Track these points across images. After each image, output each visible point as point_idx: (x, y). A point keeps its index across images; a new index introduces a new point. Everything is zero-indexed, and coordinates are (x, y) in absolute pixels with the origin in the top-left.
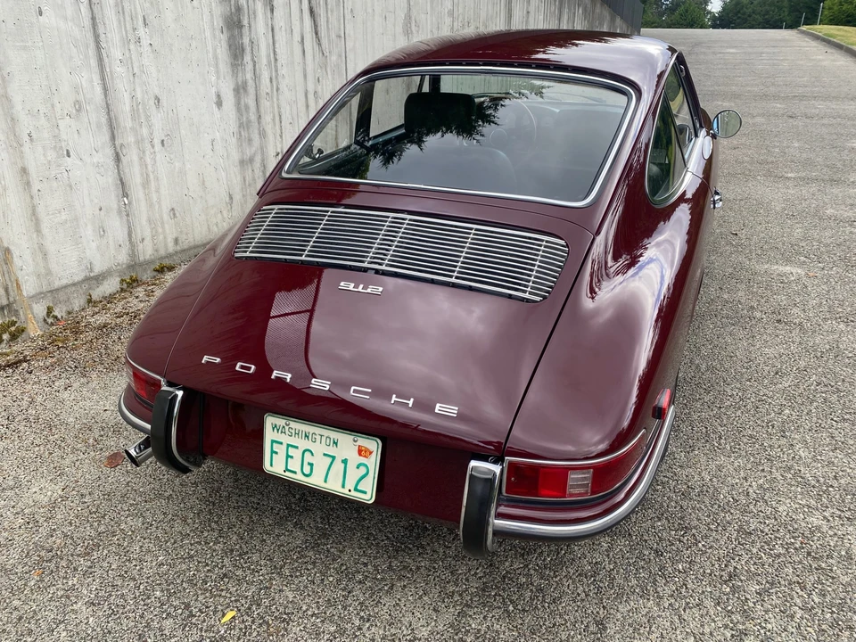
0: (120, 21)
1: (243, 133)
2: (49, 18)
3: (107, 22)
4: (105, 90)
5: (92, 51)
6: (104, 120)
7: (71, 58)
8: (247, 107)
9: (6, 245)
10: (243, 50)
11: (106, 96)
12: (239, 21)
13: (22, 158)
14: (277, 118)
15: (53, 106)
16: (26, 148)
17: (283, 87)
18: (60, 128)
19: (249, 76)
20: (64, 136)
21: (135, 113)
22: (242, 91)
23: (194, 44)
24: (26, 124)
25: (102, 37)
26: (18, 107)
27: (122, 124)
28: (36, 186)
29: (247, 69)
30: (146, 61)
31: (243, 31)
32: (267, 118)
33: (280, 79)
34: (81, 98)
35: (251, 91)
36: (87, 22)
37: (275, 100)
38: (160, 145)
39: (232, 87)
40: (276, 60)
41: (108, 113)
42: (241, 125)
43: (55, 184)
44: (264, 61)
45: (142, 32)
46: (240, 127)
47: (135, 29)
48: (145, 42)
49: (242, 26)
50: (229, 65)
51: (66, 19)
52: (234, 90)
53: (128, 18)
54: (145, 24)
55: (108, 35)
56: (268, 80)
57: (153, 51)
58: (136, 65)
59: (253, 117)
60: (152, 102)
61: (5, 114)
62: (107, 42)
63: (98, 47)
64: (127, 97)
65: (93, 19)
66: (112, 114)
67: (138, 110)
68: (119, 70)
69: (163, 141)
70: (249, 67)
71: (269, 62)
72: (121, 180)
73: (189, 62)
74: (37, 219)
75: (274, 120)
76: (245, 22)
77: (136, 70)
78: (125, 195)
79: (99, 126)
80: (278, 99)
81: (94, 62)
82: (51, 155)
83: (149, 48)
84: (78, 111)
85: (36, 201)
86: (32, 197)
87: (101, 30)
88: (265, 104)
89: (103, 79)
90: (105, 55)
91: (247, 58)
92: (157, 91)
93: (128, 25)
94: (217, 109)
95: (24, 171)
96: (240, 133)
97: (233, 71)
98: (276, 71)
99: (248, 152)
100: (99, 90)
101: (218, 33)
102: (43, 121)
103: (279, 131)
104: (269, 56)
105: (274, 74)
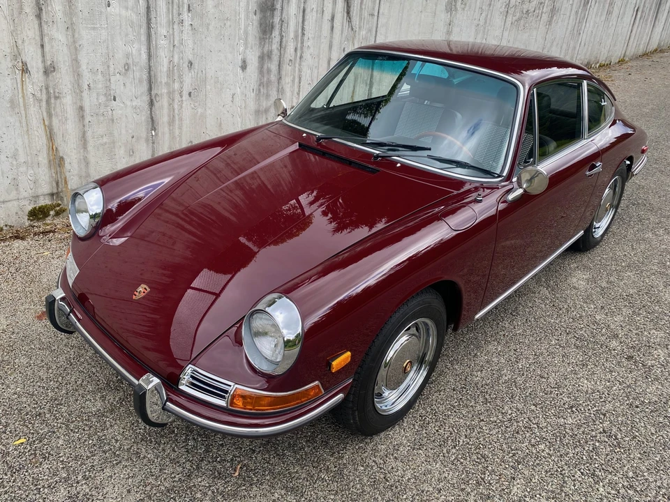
0: (168, 9)
1: (262, 90)
2: (115, 9)
3: (158, 10)
4: (150, 56)
5: (143, 31)
6: (145, 77)
7: (127, 35)
8: (269, 71)
9: (61, 155)
10: (273, 27)
11: (149, 60)
12: (273, 5)
13: (81, 100)
14: (297, 80)
15: (108, 67)
16: (85, 94)
17: (307, 55)
18: (112, 81)
19: (275, 46)
20: (113, 87)
21: (170, 73)
22: (266, 58)
23: (228, 23)
24: (87, 78)
25: (153, 20)
26: (84, 67)
27: (159, 80)
28: (88, 118)
29: (274, 42)
30: (185, 37)
31: (275, 13)
32: (287, 80)
33: (305, 49)
34: (130, 61)
35: (275, 58)
36: (143, 10)
37: (297, 65)
38: (188, 96)
39: (258, 54)
40: (303, 34)
41: (149, 73)
42: (261, 84)
43: (102, 118)
44: (292, 35)
45: (186, 16)
46: (260, 85)
47: (179, 14)
48: (186, 23)
49: (275, 9)
50: (258, 39)
51: (127, 8)
52: (259, 57)
53: (175, 7)
54: (189, 10)
55: (158, 19)
56: (292, 50)
57: (192, 30)
58: (177, 39)
59: (273, 78)
60: (185, 65)
61: (74, 72)
62: (156, 23)
63: (149, 27)
64: (165, 62)
65: (148, 8)
66: (152, 73)
67: (173, 70)
68: (163, 42)
69: (190, 93)
70: (276, 39)
71: (296, 37)
72: (152, 118)
73: (222, 37)
74: (85, 140)
75: (293, 81)
76: (278, 6)
77: (176, 43)
78: (154, 129)
79: (141, 81)
80: (300, 65)
81: (144, 38)
82: (102, 99)
83: (190, 28)
84: (126, 70)
85: (86, 129)
86: (84, 126)
87: (153, 15)
88: (287, 68)
89: (149, 49)
90: (153, 33)
91: (276, 33)
92: (191, 57)
93: (174, 11)
94: (241, 71)
95: (81, 108)
96: (259, 90)
97: (260, 43)
98: (302, 43)
99: (265, 104)
100: (144, 56)
101: (251, 15)
102: (100, 77)
103: (296, 90)
104: (296, 32)
105: (299, 45)
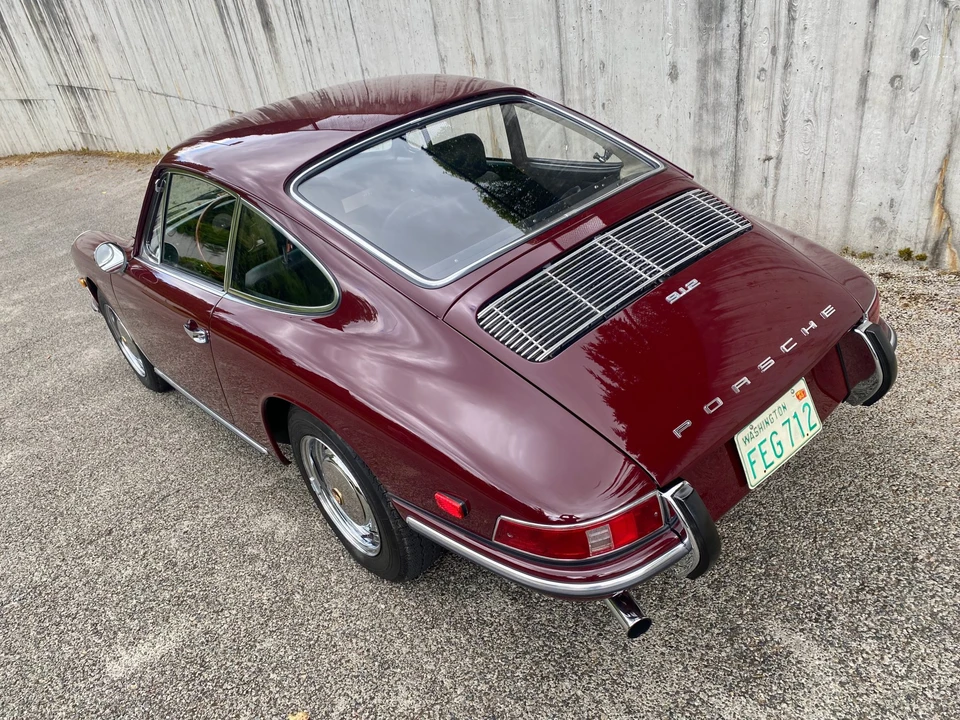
1: (705, 116)
4: (560, 53)
5: (553, 21)
6: (558, 77)
7: (540, 27)
8: (717, 86)
10: (722, 9)
11: (561, 57)
14: (777, 110)
15: (527, 63)
17: (801, 61)
19: (729, 43)
21: (581, 75)
22: (711, 63)
23: (649, 6)
25: (562, 8)
26: (510, 61)
27: (571, 83)
29: (726, 35)
30: (594, 28)
32: (754, 108)
33: (796, 50)
34: (544, 58)
35: (729, 64)
37: (778, 81)
38: (601, 108)
39: (696, 57)
40: (792, 19)
41: (561, 72)
42: (703, 107)
44: (765, 22)
46: (701, 108)
48: (595, 10)
50: (695, 30)
52: (699, 61)
55: (566, 6)
56: (766, 51)
57: (602, 18)
58: (585, 31)
59: (727, 98)
60: (597, 66)
62: (565, 12)
63: (558, 17)
66: (564, 74)
67: (584, 71)
68: (572, 36)
69: (604, 104)
70: (734, 30)
71: (775, 25)
73: (640, 28)
75: (769, 109)
77: (585, 36)
79: (554, 82)
80: (784, 80)
81: (554, 31)
83: (599, 16)
84: (541, 68)
87: (561, 2)
88: (752, 85)
89: (560, 43)
90: (562, 24)
91: (730, 18)
92: (602, 56)
94: (668, 82)
96: (701, 116)
97: (700, 38)
98: (790, 36)
99: (711, 142)
100: (556, 53)
103: (776, 128)
104: (775, 14)
105: (782, 42)
